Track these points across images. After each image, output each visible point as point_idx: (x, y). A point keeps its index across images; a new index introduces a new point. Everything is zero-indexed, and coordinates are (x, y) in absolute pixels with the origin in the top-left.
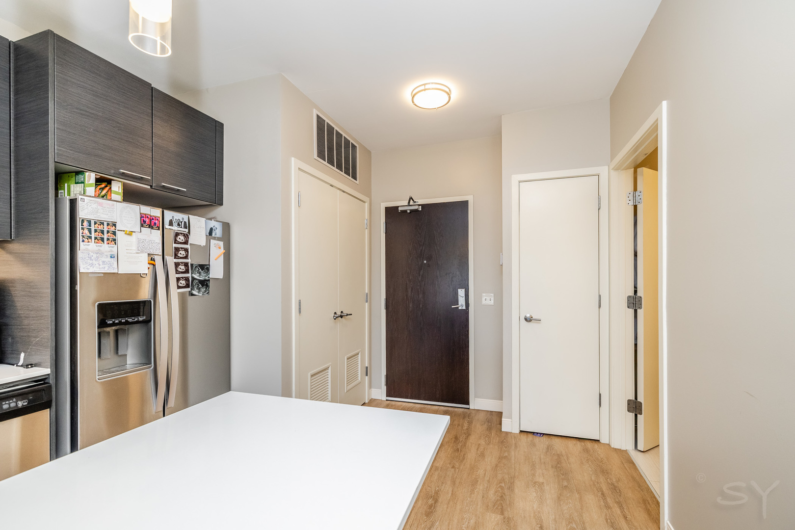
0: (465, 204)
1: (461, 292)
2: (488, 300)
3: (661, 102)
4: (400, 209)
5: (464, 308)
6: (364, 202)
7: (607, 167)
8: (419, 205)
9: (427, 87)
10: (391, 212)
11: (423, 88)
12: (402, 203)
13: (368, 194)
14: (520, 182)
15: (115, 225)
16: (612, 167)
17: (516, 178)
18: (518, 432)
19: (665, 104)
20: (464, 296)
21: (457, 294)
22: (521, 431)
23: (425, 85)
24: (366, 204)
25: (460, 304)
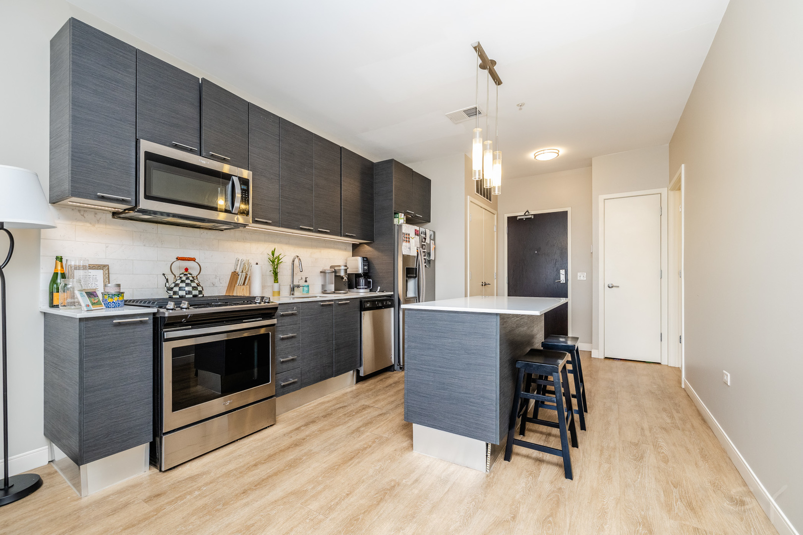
0: (565, 214)
1: (562, 272)
2: (582, 276)
3: (681, 165)
4: (519, 218)
5: (564, 282)
6: (494, 214)
7: (666, 189)
8: (532, 215)
9: (545, 151)
10: (512, 221)
11: (542, 152)
12: (520, 213)
13: (496, 208)
14: (605, 200)
15: (409, 235)
16: (669, 188)
17: (602, 197)
18: (603, 358)
19: (683, 166)
20: (564, 274)
21: (559, 273)
22: (606, 358)
23: (544, 150)
24: (495, 216)
25: (561, 279)
